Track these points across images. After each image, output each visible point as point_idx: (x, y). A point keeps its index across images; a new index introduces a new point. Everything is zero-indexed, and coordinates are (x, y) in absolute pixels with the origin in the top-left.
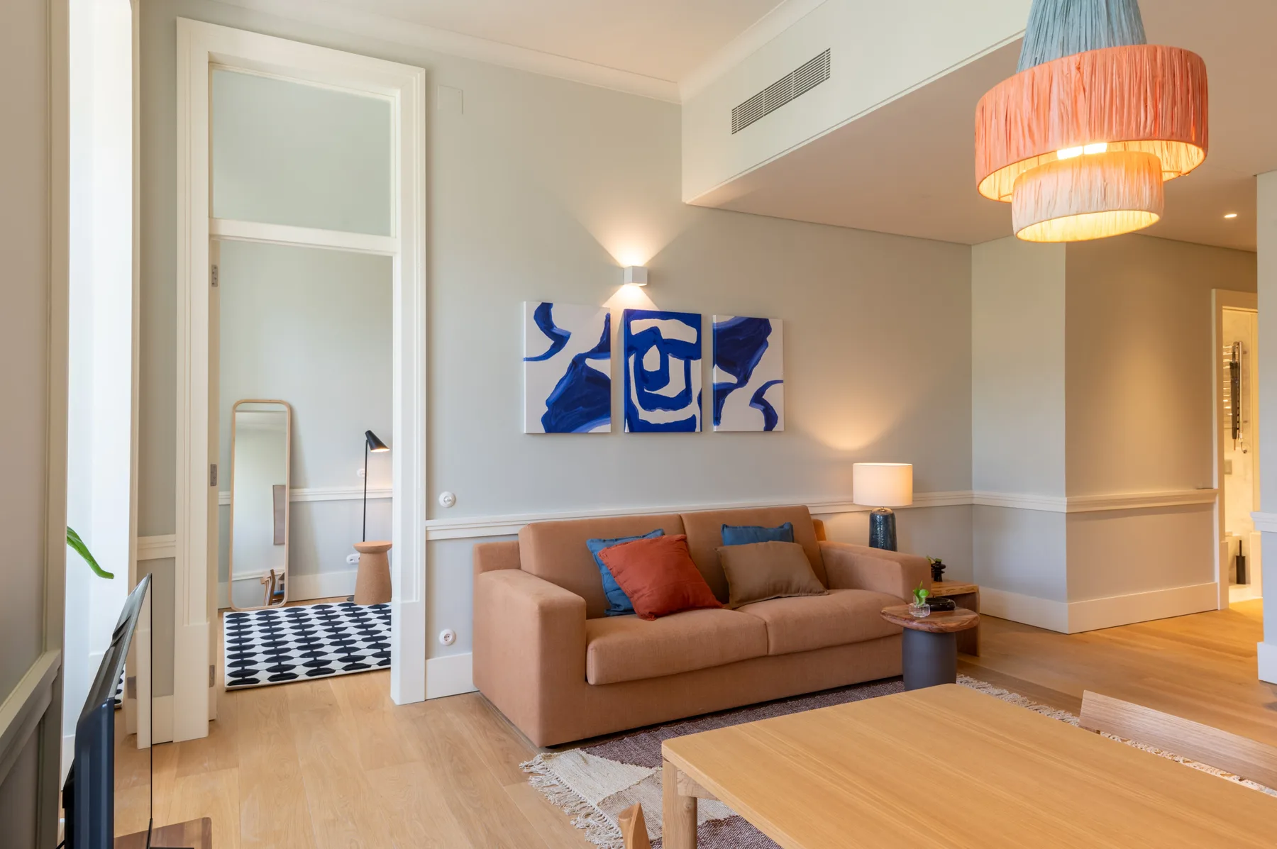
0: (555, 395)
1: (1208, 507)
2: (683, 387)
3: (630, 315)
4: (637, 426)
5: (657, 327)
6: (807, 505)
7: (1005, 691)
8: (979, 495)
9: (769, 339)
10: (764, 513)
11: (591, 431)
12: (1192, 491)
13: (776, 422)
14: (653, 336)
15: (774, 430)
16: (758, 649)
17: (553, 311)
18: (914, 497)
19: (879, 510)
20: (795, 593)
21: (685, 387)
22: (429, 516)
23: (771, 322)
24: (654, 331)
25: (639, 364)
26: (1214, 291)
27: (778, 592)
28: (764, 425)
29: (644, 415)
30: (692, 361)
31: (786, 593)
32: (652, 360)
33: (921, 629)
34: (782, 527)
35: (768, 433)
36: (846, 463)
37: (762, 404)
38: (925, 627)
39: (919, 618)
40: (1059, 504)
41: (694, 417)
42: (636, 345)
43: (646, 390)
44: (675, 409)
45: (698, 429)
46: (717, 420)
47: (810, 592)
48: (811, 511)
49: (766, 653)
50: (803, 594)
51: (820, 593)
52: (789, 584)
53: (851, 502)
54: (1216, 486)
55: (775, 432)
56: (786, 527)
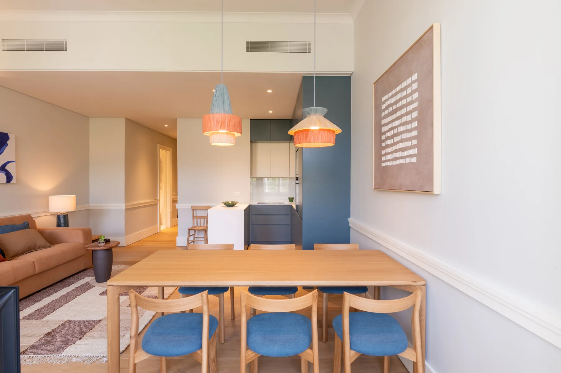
1: (156, 205)
6: (30, 214)
7: (119, 265)
8: (92, 205)
9: (8, 142)
10: (12, 219)
12: (154, 200)
13: (12, 179)
15: (11, 183)
16: (31, 272)
18: (76, 207)
19: (61, 214)
20: (38, 249)
23: (9, 135)
26: (158, 144)
27: (30, 250)
28: (6, 180)
31: (34, 249)
33: (104, 249)
34: (24, 224)
35: (8, 184)
36: (45, 197)
37: (5, 171)
38: (105, 248)
39: (102, 246)
40: (123, 206)
47: (45, 247)
48: (33, 216)
49: (34, 274)
50: (41, 249)
51: (49, 247)
52: (35, 246)
53: (48, 211)
54: (158, 199)
55: (12, 183)
56: (26, 224)
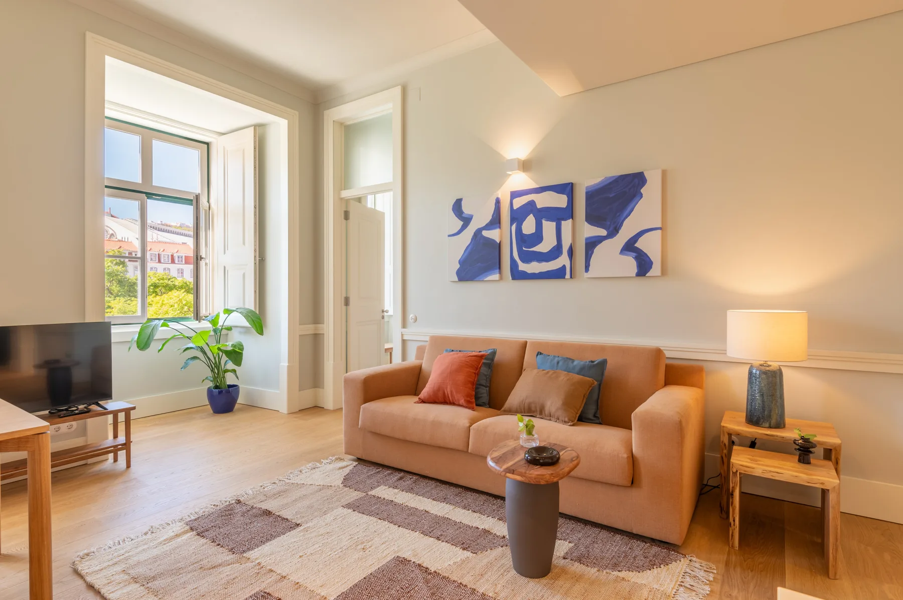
0: (464, 256)
2: (555, 243)
3: (515, 195)
4: (517, 275)
5: (533, 200)
9: (643, 191)
11: (485, 280)
13: (650, 268)
14: (530, 207)
15: (647, 275)
17: (463, 202)
21: (556, 243)
22: (404, 325)
23: (646, 174)
24: (532, 203)
25: (519, 230)
28: (636, 271)
29: (522, 267)
30: (563, 222)
32: (529, 226)
35: (643, 278)
37: (634, 252)
41: (564, 267)
42: (518, 217)
43: (524, 249)
44: (547, 261)
45: (568, 276)
46: (587, 269)
55: (649, 276)
